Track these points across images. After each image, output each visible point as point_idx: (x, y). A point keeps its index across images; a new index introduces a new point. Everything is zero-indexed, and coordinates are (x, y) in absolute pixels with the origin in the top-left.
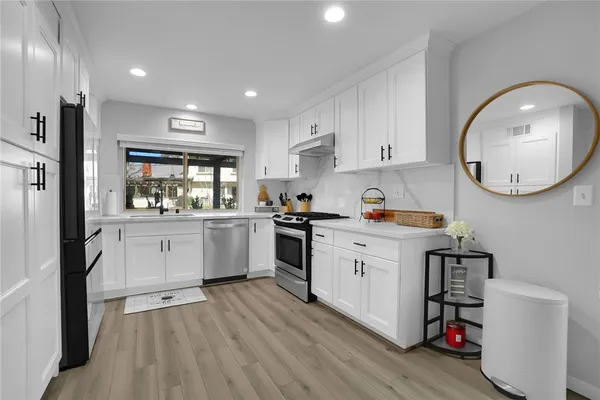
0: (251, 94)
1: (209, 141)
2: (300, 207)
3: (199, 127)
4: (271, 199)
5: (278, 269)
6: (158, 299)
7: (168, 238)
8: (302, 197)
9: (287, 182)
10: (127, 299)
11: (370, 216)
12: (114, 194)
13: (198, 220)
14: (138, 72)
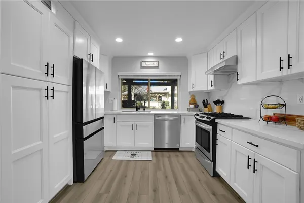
0: (179, 40)
1: (162, 71)
2: (216, 109)
3: (156, 64)
4: (198, 103)
5: (197, 148)
6: (129, 154)
7: (136, 123)
8: (217, 102)
9: (209, 93)
10: (117, 152)
11: (268, 119)
12: (116, 101)
13: (151, 114)
14: (119, 40)
